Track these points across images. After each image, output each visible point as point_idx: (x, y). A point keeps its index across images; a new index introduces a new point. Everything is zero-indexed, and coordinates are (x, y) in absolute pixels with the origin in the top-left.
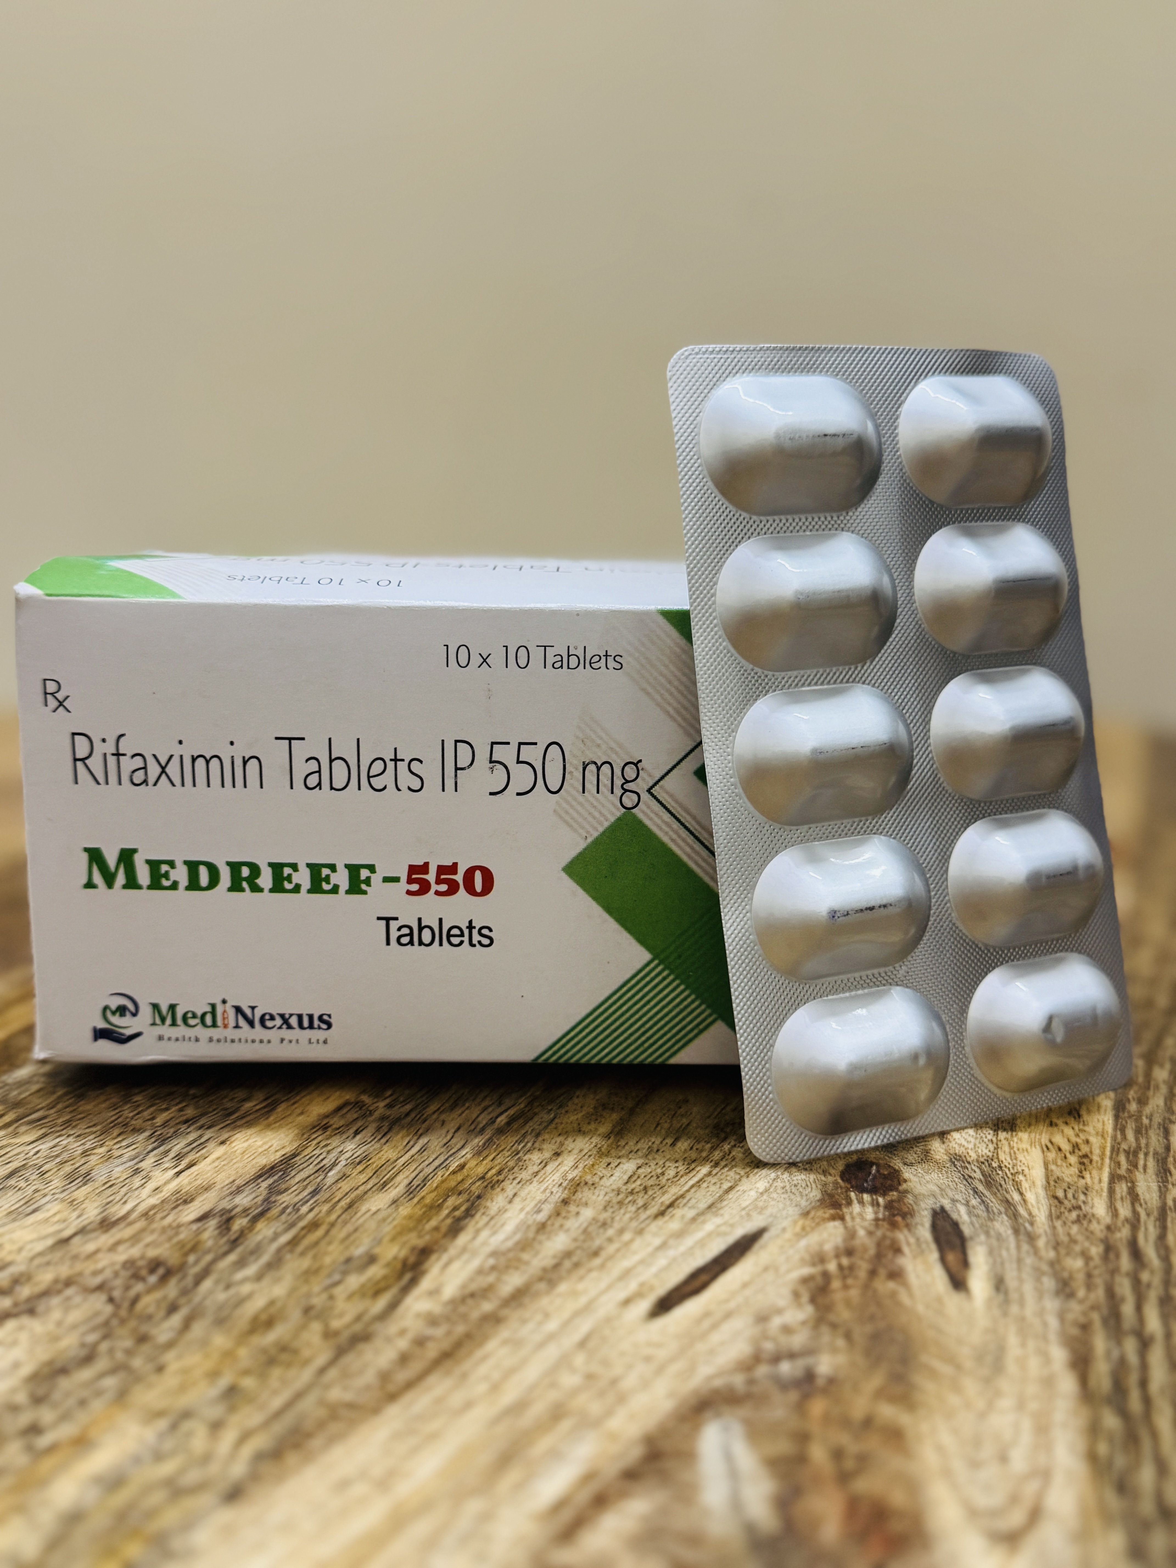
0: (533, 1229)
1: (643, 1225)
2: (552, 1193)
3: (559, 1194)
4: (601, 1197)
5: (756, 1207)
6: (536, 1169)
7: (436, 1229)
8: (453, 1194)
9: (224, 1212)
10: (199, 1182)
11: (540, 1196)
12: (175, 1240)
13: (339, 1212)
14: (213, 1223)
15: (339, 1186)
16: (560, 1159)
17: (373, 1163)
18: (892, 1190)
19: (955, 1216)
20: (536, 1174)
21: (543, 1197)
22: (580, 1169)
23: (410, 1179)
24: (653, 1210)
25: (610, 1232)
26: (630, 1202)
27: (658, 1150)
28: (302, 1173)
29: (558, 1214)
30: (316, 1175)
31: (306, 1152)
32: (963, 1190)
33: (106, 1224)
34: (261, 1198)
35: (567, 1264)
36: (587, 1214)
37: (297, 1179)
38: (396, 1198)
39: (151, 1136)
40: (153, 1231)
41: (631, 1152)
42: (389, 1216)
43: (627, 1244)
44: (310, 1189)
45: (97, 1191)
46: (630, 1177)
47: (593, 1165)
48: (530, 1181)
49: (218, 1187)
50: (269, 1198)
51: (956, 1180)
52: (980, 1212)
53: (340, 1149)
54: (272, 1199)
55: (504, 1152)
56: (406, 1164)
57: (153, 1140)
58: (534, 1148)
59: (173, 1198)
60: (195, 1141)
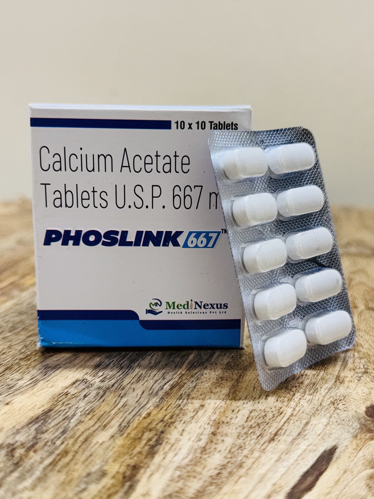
0: (199, 451)
1: (263, 447)
2: (205, 428)
3: (209, 429)
4: (234, 430)
5: (326, 434)
6: (192, 414)
7: (140, 453)
8: (147, 431)
9: (10, 445)
11: (198, 431)
13: (80, 444)
15: (78, 428)
16: (204, 409)
17: (97, 414)
21: (200, 431)
22: (218, 414)
23: (120, 423)
24: (266, 438)
25: (245, 452)
26: (251, 433)
28: (55, 421)
29: (212, 442)
30: (64, 422)
31: (56, 409)
34: (31, 437)
35: (225, 473)
36: (229, 441)
37: (53, 424)
38: (113, 434)
42: (110, 445)
43: (258, 459)
44: (61, 430)
46: (248, 418)
47: (224, 411)
48: (190, 422)
49: (5, 430)
50: (36, 436)
53: (76, 406)
54: (38, 437)
55: (172, 405)
56: (116, 414)
58: (189, 402)
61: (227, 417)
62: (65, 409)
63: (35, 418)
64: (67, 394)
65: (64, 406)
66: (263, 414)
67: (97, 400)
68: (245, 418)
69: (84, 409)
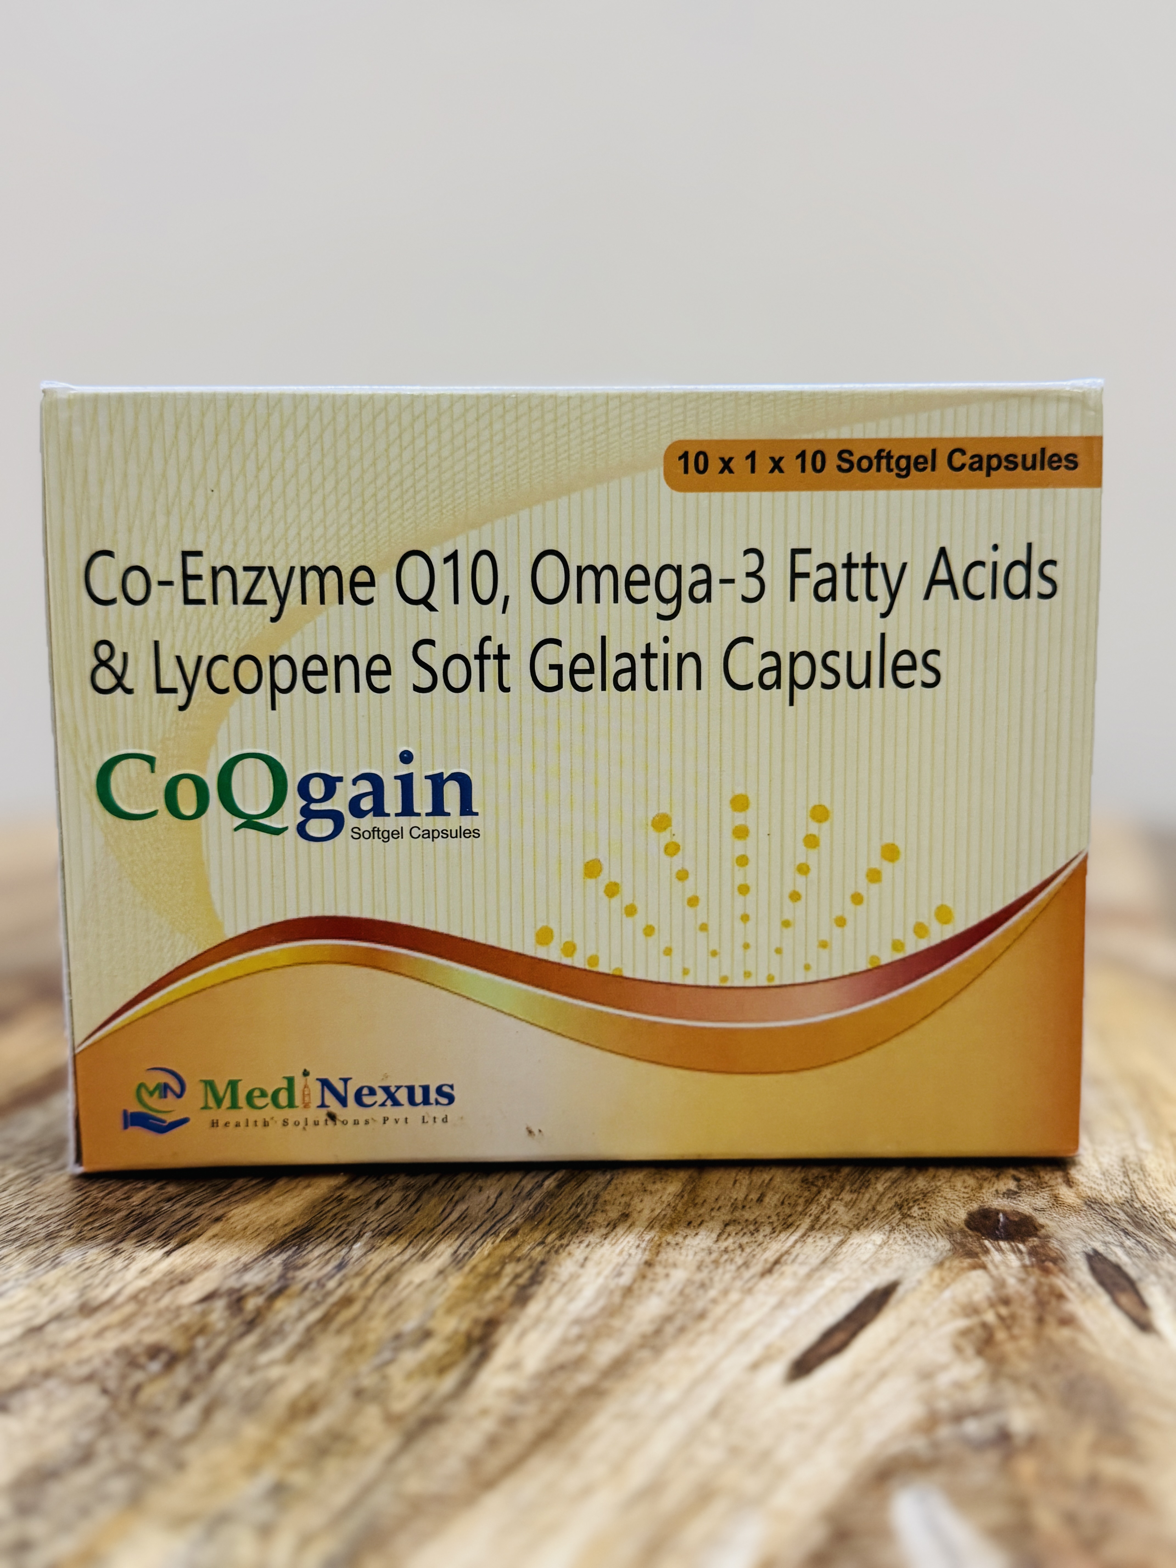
0: (618, 1293)
1: (750, 1284)
2: (630, 1255)
3: (639, 1256)
4: (690, 1257)
5: (878, 1261)
6: (604, 1231)
7: (499, 1298)
8: (510, 1261)
9: (231, 1292)
10: (194, 1261)
11: (616, 1260)
12: (176, 1324)
13: (375, 1286)
14: (220, 1304)
15: (369, 1258)
16: (630, 1221)
17: (405, 1233)
18: (1030, 1236)
19: (1112, 1258)
20: (605, 1236)
21: (621, 1260)
23: (455, 1248)
24: (756, 1269)
25: (712, 1293)
26: (726, 1261)
27: (744, 1207)
28: (321, 1247)
29: (644, 1277)
30: (339, 1248)
31: (320, 1226)
32: (1112, 1232)
33: (87, 1310)
34: (275, 1275)
35: (670, 1329)
36: (679, 1276)
37: (316, 1253)
38: (441, 1268)
39: (128, 1216)
40: (146, 1315)
41: (712, 1209)
42: (437, 1287)
43: (737, 1304)
44: (334, 1263)
45: (71, 1275)
46: (720, 1235)
48: (600, 1245)
49: (220, 1265)
50: (285, 1274)
51: (1100, 1222)
52: (1140, 1253)
53: (362, 1221)
54: (290, 1275)
55: (561, 1215)
56: (446, 1233)
57: (131, 1219)
58: (596, 1210)
59: (167, 1279)
60: (184, 1218)
61: (677, 1233)
62: (340, 1226)
63: (277, 1242)
64: (340, 1200)
65: (337, 1220)
67: (404, 1209)
68: (715, 1236)
69: (379, 1226)
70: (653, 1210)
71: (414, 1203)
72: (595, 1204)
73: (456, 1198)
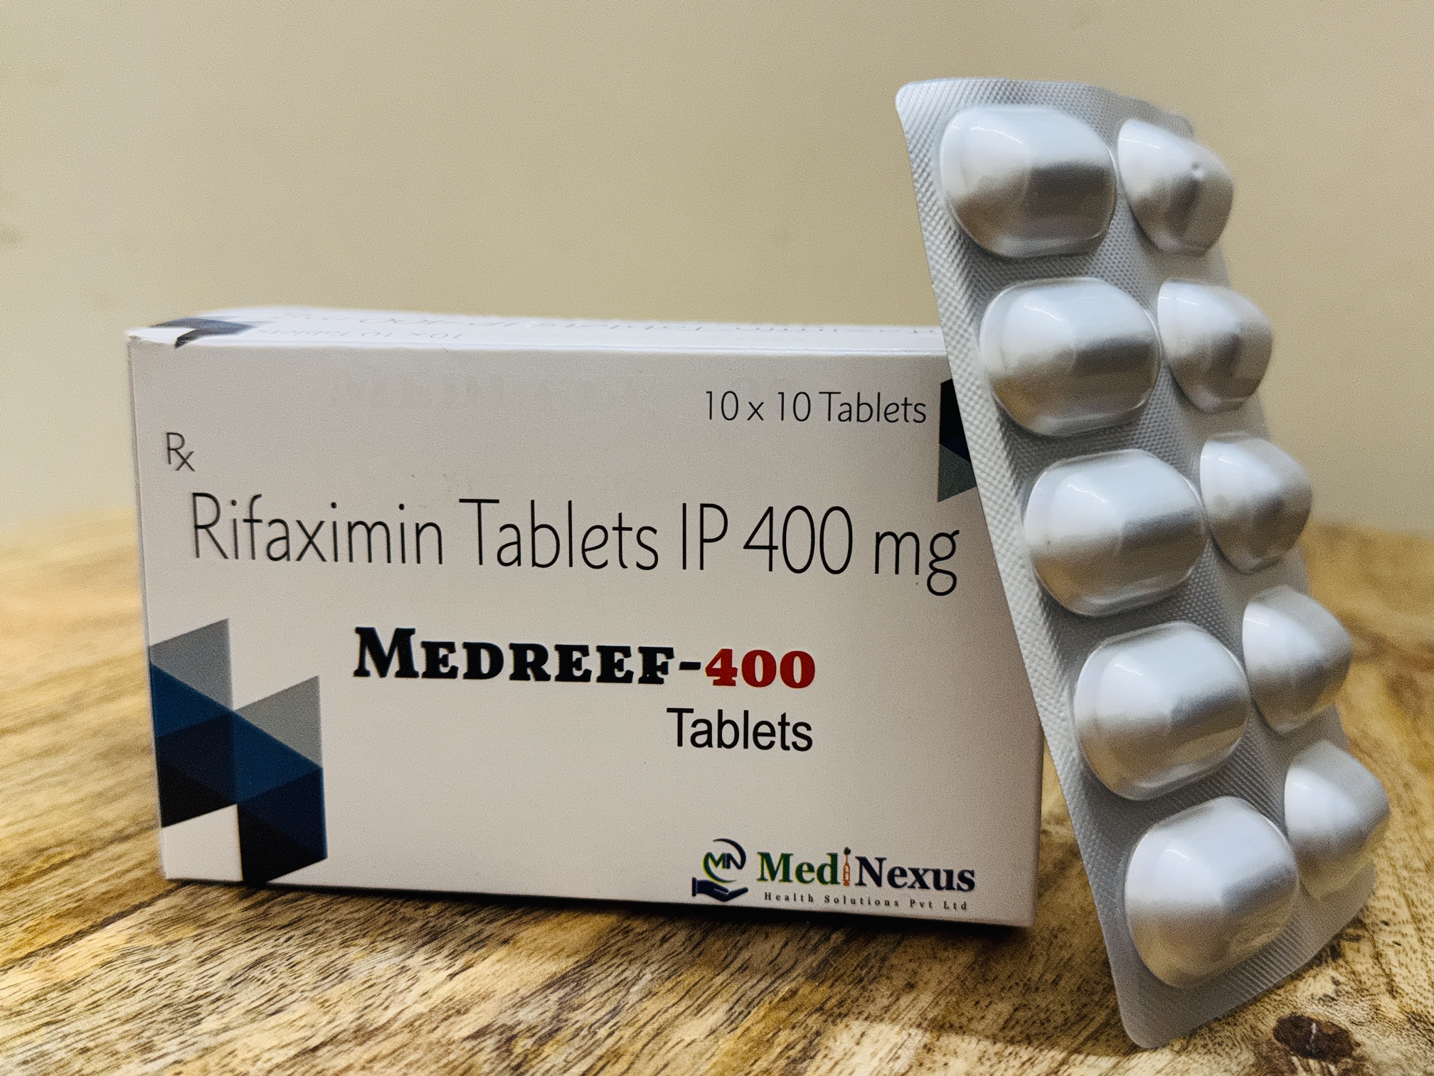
2: (909, 1035)
3: (918, 1038)
6: (886, 1002)
8: (785, 1027)
9: (504, 1028)
10: (476, 988)
11: (895, 1039)
12: (445, 1061)
13: (645, 1041)
14: (490, 1043)
15: (644, 1005)
16: (914, 993)
17: (686, 979)
18: (1344, 1056)
20: (887, 1009)
21: (899, 1040)
22: (943, 1007)
23: (731, 1004)
27: (1037, 989)
28: (599, 985)
29: (920, 1064)
30: (616, 990)
31: (603, 961)
33: (362, 1034)
34: (549, 1014)
36: (957, 1066)
37: (593, 993)
38: (714, 1027)
40: (417, 1048)
41: (1003, 988)
42: (706, 1050)
44: (608, 1008)
45: (356, 991)
47: (957, 1003)
48: (880, 1018)
49: (499, 996)
50: (559, 1015)
53: (644, 959)
54: (563, 1017)
55: (845, 976)
56: (725, 984)
57: (423, 933)
58: (881, 976)
59: (444, 1007)
60: (473, 937)
61: (962, 1014)
62: (620, 965)
63: (559, 976)
64: (626, 931)
65: (619, 956)
66: (1042, 1016)
67: (688, 950)
68: (1001, 1021)
69: (660, 967)
70: (940, 982)
71: (698, 944)
72: (880, 968)
73: (739, 945)
